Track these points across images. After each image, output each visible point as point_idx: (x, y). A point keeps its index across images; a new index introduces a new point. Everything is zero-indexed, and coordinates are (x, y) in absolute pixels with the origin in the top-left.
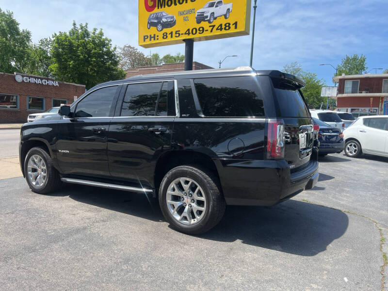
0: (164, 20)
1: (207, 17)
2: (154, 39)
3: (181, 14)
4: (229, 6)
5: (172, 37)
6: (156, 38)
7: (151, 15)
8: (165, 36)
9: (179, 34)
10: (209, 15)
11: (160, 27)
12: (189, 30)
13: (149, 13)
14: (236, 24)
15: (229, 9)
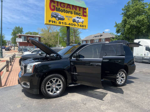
0: (59, 16)
1: (76, 21)
2: (55, 23)
3: (67, 17)
4: (83, 20)
5: (63, 24)
6: (56, 23)
7: (53, 12)
8: (60, 23)
9: (66, 24)
10: (77, 20)
11: (57, 19)
12: (70, 23)
13: (52, 12)
14: (85, 26)
15: (83, 21)
